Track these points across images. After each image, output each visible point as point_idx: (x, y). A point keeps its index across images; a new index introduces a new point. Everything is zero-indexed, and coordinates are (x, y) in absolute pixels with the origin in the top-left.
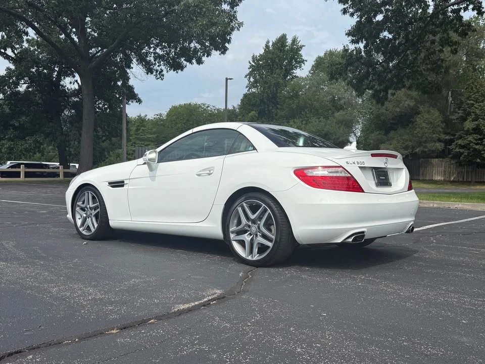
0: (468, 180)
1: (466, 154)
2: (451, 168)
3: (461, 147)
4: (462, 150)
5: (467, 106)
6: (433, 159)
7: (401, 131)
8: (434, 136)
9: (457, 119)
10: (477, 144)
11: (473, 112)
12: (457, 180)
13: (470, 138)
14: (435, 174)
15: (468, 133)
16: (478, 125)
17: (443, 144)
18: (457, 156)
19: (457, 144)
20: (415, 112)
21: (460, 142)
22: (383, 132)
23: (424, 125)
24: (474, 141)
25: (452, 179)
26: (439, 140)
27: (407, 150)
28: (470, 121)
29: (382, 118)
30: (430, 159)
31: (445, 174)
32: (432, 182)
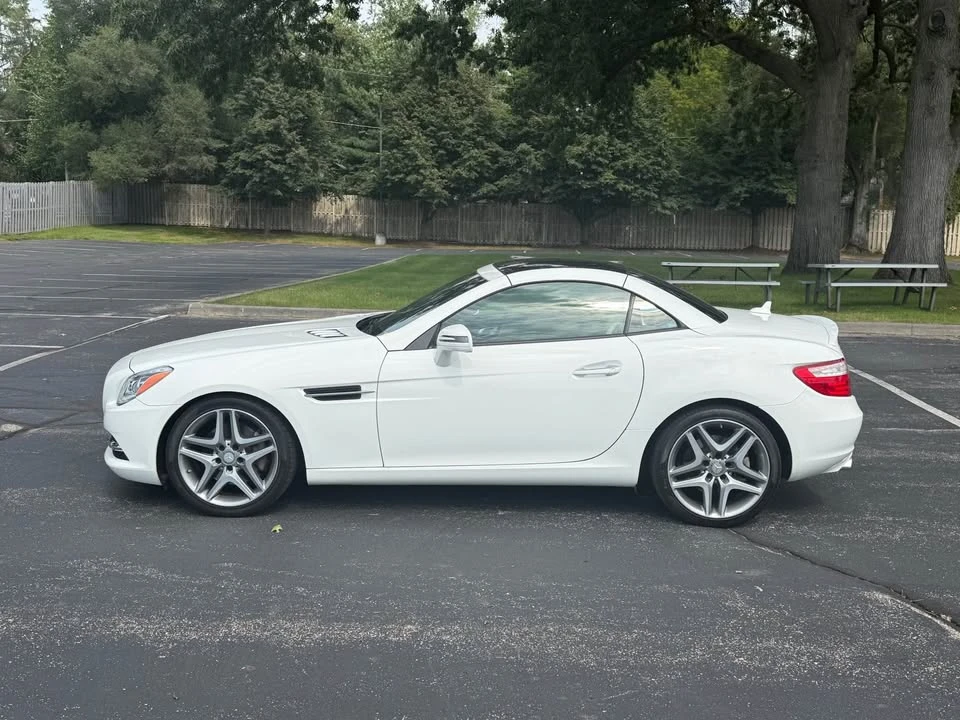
0: (255, 227)
1: (258, 180)
2: (222, 202)
3: (246, 165)
4: (248, 172)
5: (251, 87)
6: (188, 186)
7: (129, 124)
8: (197, 141)
9: (235, 110)
10: (276, 162)
11: (266, 101)
12: (235, 226)
13: (264, 151)
14: (194, 214)
15: (257, 139)
16: (277, 127)
17: (213, 158)
18: (237, 182)
19: (237, 158)
20: (156, 89)
21: (242, 155)
22: (87, 124)
23: (178, 118)
24: (272, 157)
25: (226, 224)
26: (208, 151)
27: (147, 167)
28: (260, 117)
29: (86, 94)
30: (182, 185)
31: (212, 215)
32: (189, 230)
